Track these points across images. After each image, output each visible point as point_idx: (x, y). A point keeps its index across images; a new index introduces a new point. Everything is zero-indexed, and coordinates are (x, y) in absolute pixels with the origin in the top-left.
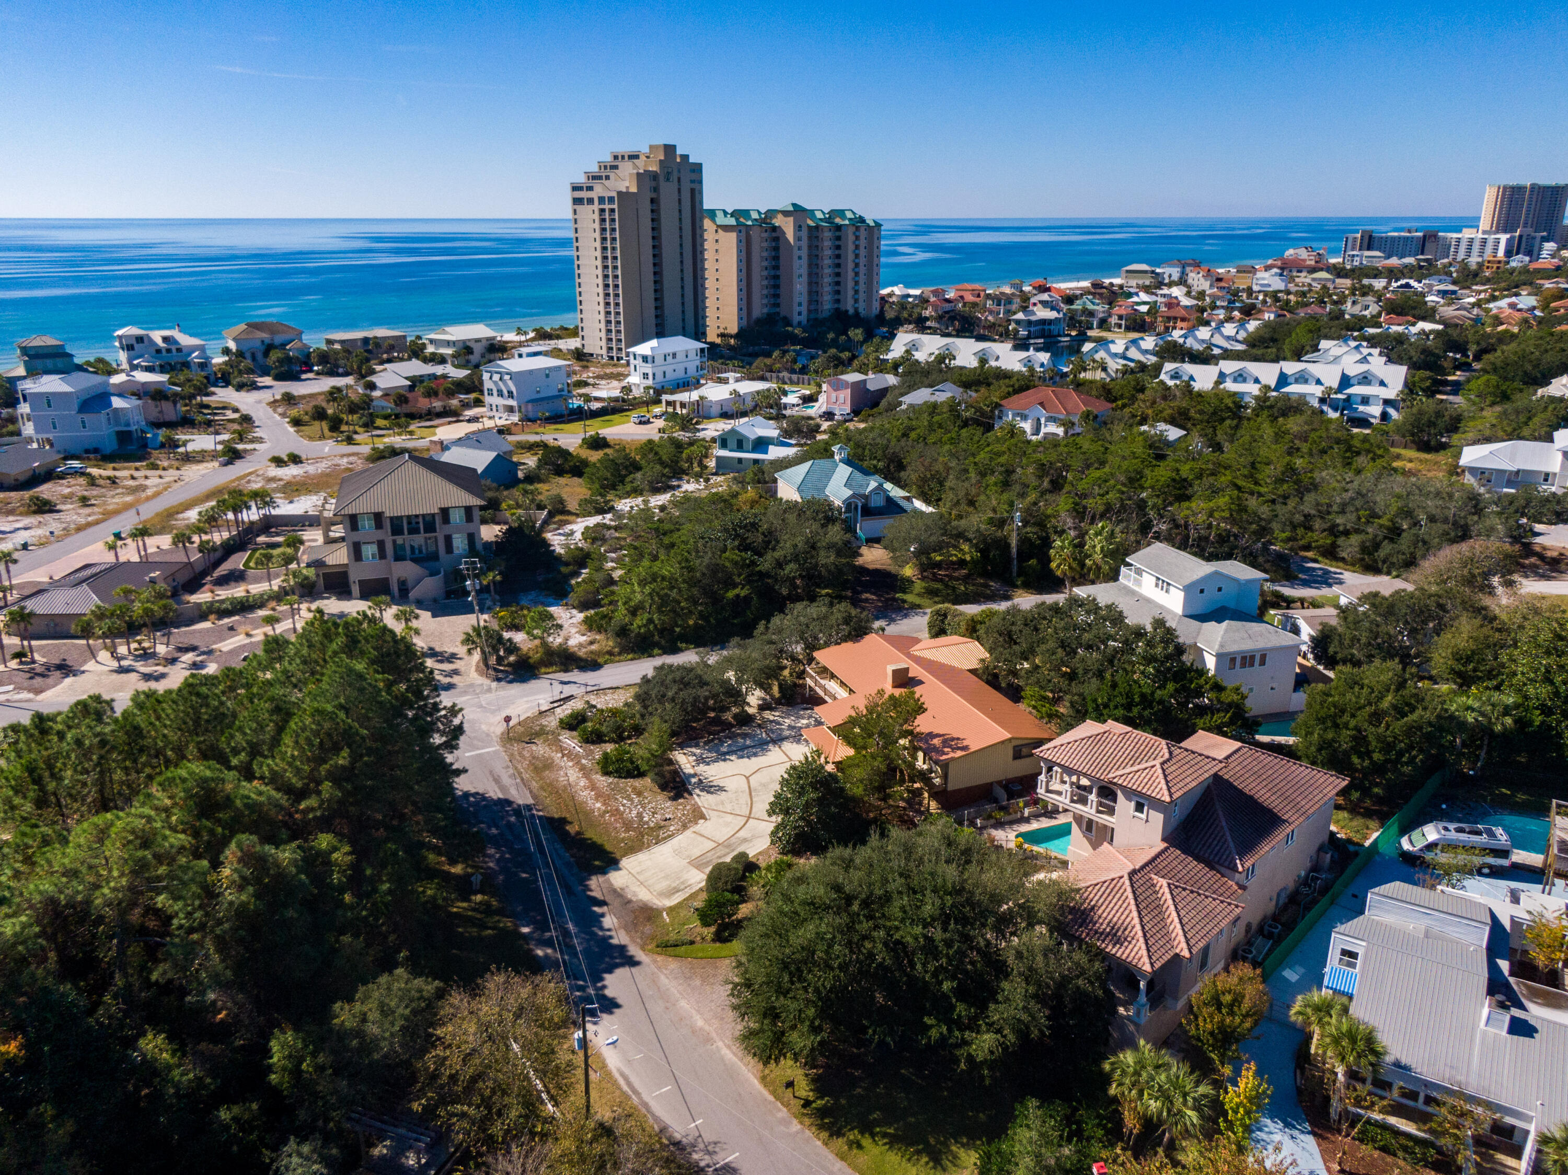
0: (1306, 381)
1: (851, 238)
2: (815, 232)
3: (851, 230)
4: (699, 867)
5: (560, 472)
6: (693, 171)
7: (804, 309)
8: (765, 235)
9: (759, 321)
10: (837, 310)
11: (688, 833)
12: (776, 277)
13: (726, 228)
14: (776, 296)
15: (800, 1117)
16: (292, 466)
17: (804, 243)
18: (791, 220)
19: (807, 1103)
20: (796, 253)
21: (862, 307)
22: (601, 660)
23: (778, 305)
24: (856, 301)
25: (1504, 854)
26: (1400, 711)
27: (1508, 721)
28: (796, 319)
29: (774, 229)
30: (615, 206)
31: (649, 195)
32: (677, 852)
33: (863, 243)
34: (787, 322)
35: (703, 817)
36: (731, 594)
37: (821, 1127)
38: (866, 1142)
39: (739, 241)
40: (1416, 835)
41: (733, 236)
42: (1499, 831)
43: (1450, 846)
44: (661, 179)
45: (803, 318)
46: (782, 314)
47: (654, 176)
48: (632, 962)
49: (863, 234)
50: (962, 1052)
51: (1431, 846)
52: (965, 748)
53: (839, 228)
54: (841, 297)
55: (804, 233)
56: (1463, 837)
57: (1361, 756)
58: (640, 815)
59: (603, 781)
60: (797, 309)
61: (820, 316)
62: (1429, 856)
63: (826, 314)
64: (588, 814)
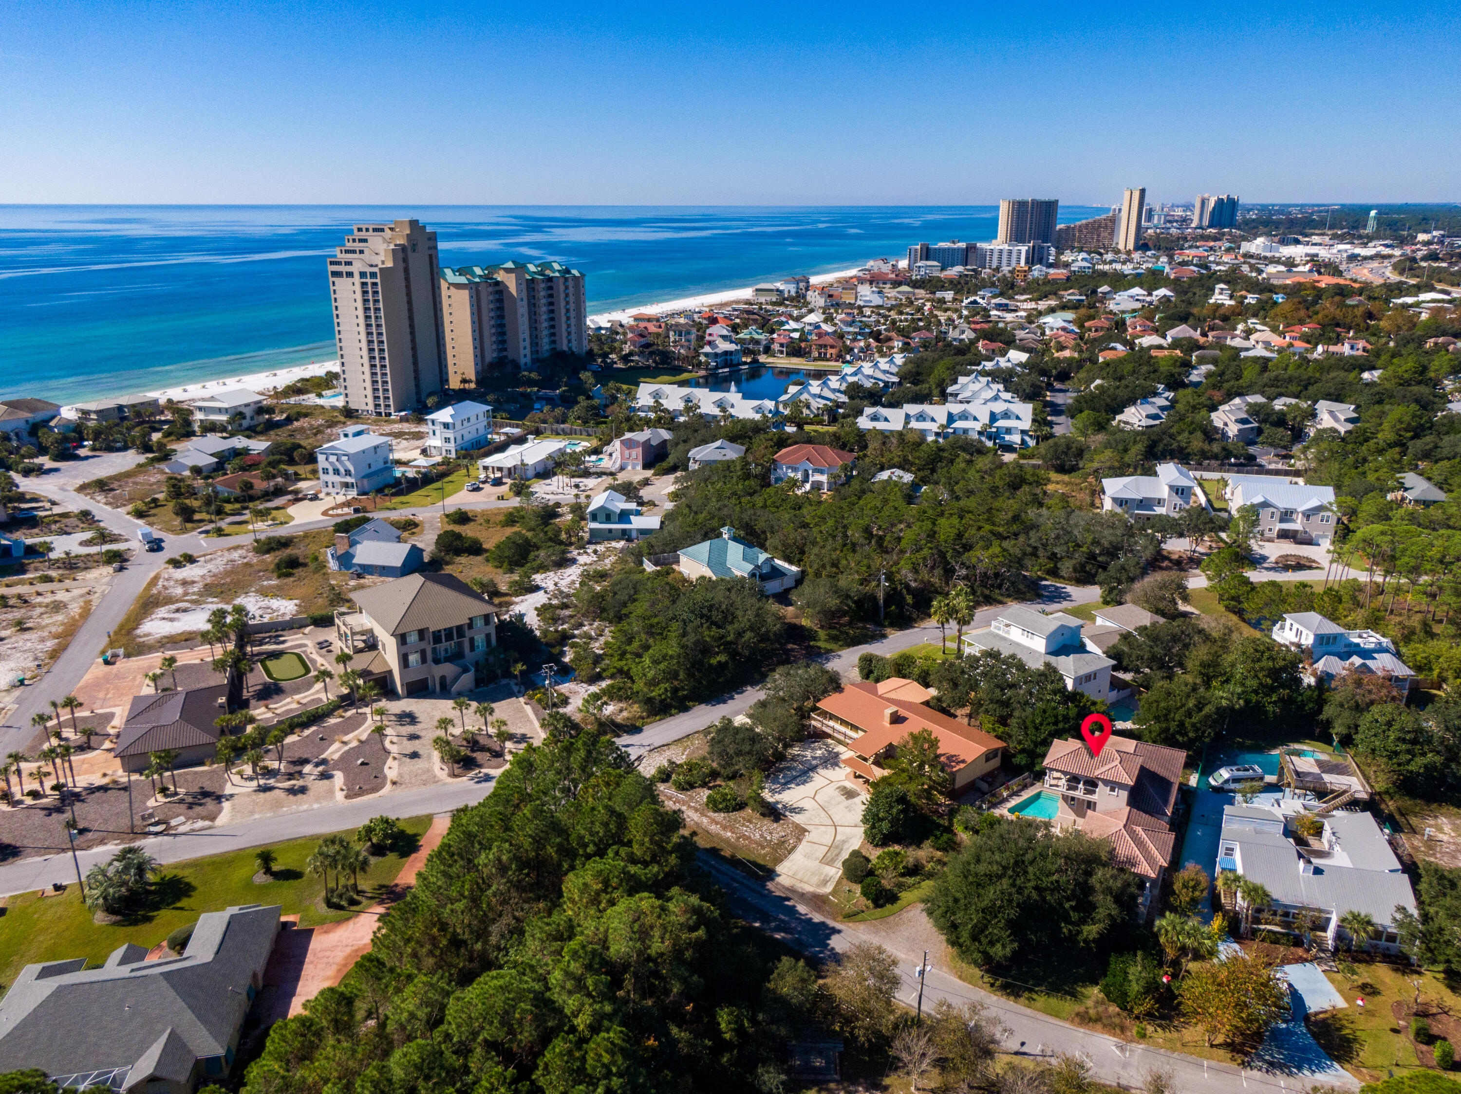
0: (966, 419)
1: (562, 288)
2: (531, 285)
3: (561, 281)
4: (831, 863)
5: (458, 552)
6: (430, 239)
7: (528, 352)
8: (490, 289)
9: (492, 365)
10: (554, 349)
11: (804, 842)
12: (502, 326)
13: (458, 286)
14: (504, 342)
15: (994, 992)
16: (189, 566)
17: (524, 295)
18: (513, 276)
19: (992, 985)
20: (519, 304)
21: (574, 345)
22: (638, 724)
23: (505, 350)
24: (569, 341)
25: (1262, 779)
26: (1199, 707)
27: (1241, 702)
28: (523, 361)
29: (497, 283)
30: (378, 280)
31: (402, 265)
32: (807, 856)
33: (571, 290)
34: (516, 365)
35: (806, 831)
36: (714, 661)
37: (1008, 994)
38: (1035, 996)
39: (471, 297)
40: (1216, 774)
41: (465, 294)
42: (1256, 767)
43: (1236, 780)
44: (409, 251)
45: (528, 360)
46: (510, 357)
47: (403, 248)
48: (839, 932)
49: (571, 283)
50: (1080, 938)
51: (1227, 781)
52: (963, 761)
53: (550, 279)
54: (557, 338)
55: (524, 286)
56: (1241, 773)
57: (1182, 735)
58: (762, 836)
59: (720, 816)
60: (522, 352)
61: (540, 356)
62: (1226, 787)
63: (546, 355)
64: (727, 841)
